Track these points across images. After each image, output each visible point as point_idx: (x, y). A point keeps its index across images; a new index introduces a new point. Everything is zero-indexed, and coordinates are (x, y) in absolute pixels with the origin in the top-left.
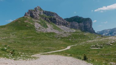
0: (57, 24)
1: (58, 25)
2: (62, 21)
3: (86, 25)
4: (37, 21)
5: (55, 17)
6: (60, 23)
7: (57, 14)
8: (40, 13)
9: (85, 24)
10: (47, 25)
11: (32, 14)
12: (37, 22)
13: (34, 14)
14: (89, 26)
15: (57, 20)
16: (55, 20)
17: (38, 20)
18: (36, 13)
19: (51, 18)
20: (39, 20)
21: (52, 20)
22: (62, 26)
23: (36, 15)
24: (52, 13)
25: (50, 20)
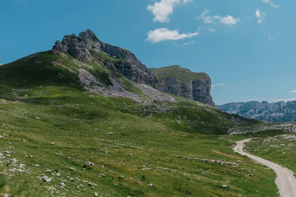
0: (134, 78)
1: (136, 81)
2: (145, 74)
3: (198, 88)
4: (84, 65)
5: (129, 61)
6: (141, 77)
7: (133, 55)
8: (93, 47)
9: (195, 85)
10: (110, 78)
11: (74, 46)
12: (86, 69)
13: (77, 48)
14: (205, 91)
15: (133, 69)
16: (129, 67)
17: (88, 63)
18: (84, 45)
19: (120, 63)
20: (91, 65)
21: (120, 68)
22: (145, 86)
23: (84, 51)
24: (123, 51)
25: (116, 67)
